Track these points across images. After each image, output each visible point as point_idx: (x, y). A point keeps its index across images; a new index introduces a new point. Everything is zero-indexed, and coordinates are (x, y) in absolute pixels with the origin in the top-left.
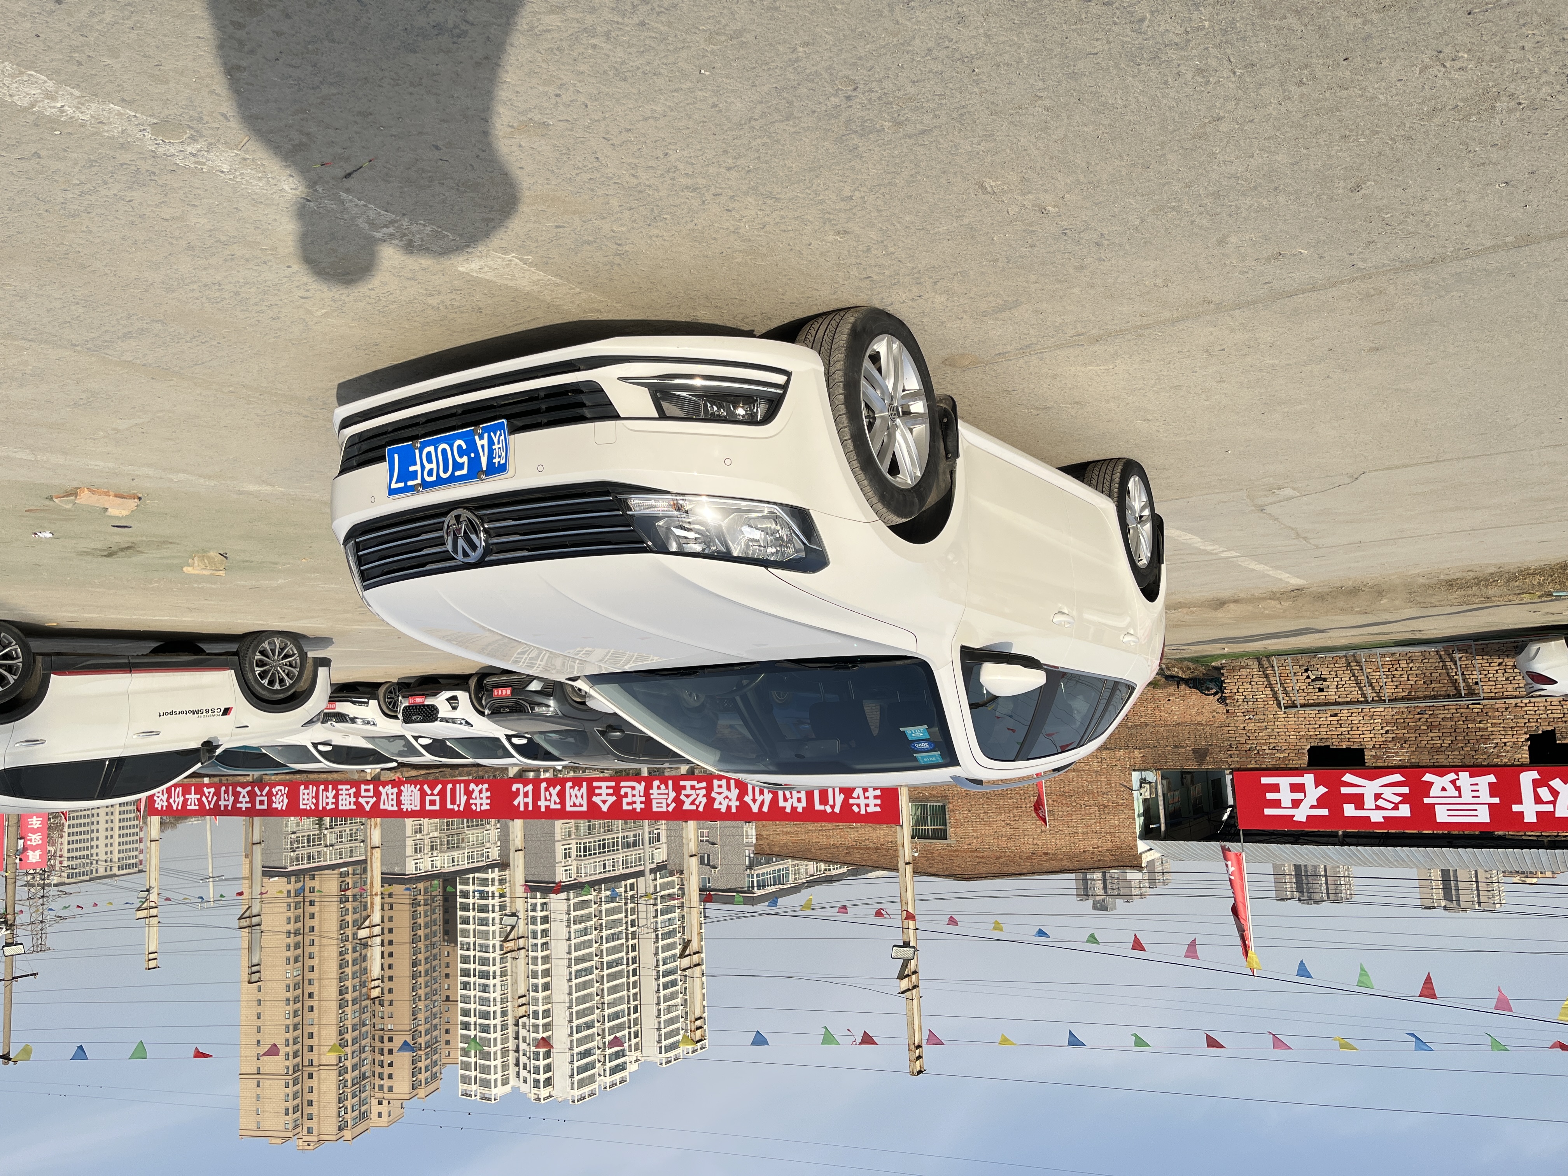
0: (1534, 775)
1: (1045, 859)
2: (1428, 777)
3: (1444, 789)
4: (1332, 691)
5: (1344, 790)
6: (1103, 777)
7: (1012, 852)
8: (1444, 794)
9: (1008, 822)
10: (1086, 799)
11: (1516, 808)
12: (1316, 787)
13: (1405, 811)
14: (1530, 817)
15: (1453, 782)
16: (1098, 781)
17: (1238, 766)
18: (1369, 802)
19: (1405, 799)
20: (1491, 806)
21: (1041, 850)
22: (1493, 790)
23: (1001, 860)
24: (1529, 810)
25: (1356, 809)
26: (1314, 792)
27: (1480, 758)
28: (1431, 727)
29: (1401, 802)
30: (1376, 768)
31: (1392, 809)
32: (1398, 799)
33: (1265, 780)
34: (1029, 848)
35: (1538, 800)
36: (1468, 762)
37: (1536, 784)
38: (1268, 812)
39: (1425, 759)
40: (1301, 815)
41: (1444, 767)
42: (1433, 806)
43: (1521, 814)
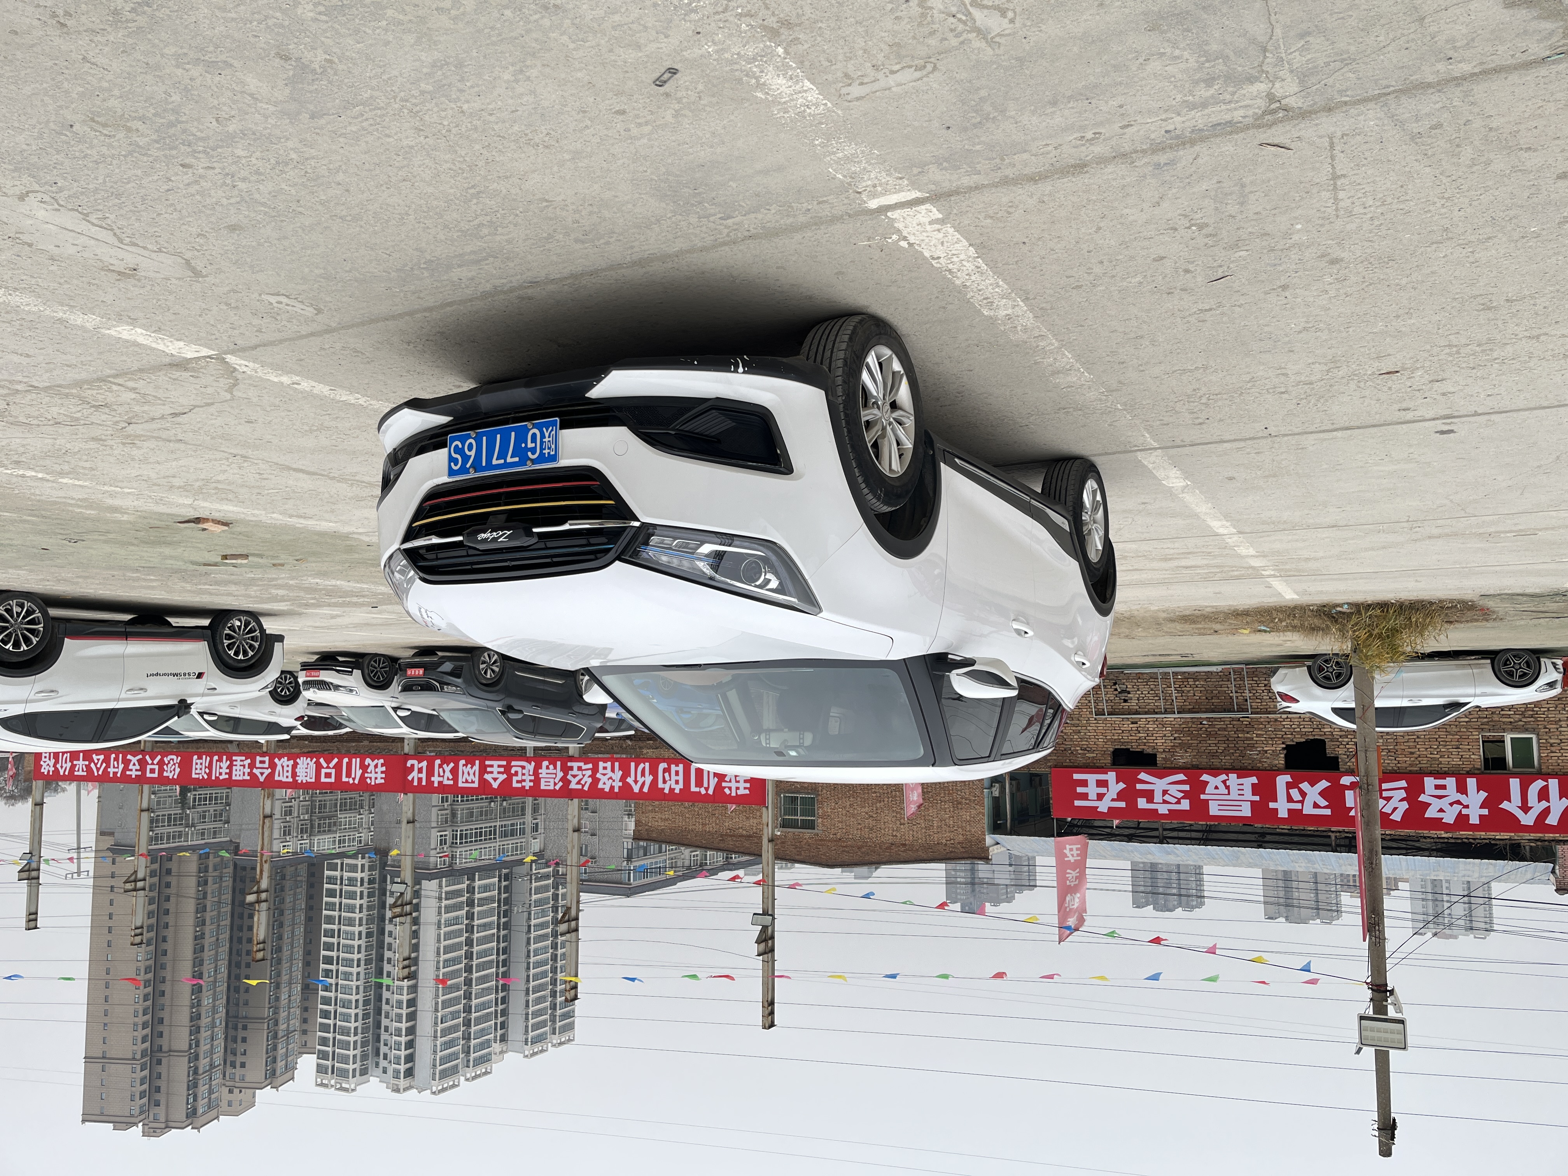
0: (1288, 778)
2: (1205, 777)
3: (1216, 788)
4: (1134, 702)
5: (1139, 786)
7: (873, 843)
8: (1216, 791)
11: (1272, 805)
12: (1117, 783)
13: (1185, 805)
14: (1283, 814)
15: (1224, 782)
18: (1158, 797)
19: (1186, 795)
20: (1252, 802)
21: (899, 842)
22: (1255, 789)
23: (863, 849)
24: (1282, 807)
25: (1148, 802)
26: (1115, 787)
27: (1246, 762)
28: (1209, 735)
29: (1183, 798)
30: (1164, 768)
31: (1176, 803)
32: (1180, 795)
33: (1076, 776)
35: (1290, 799)
36: (1237, 765)
37: (1289, 786)
38: (1077, 803)
39: (1204, 761)
40: (1103, 807)
41: (1218, 769)
42: (1207, 801)
43: (1276, 810)
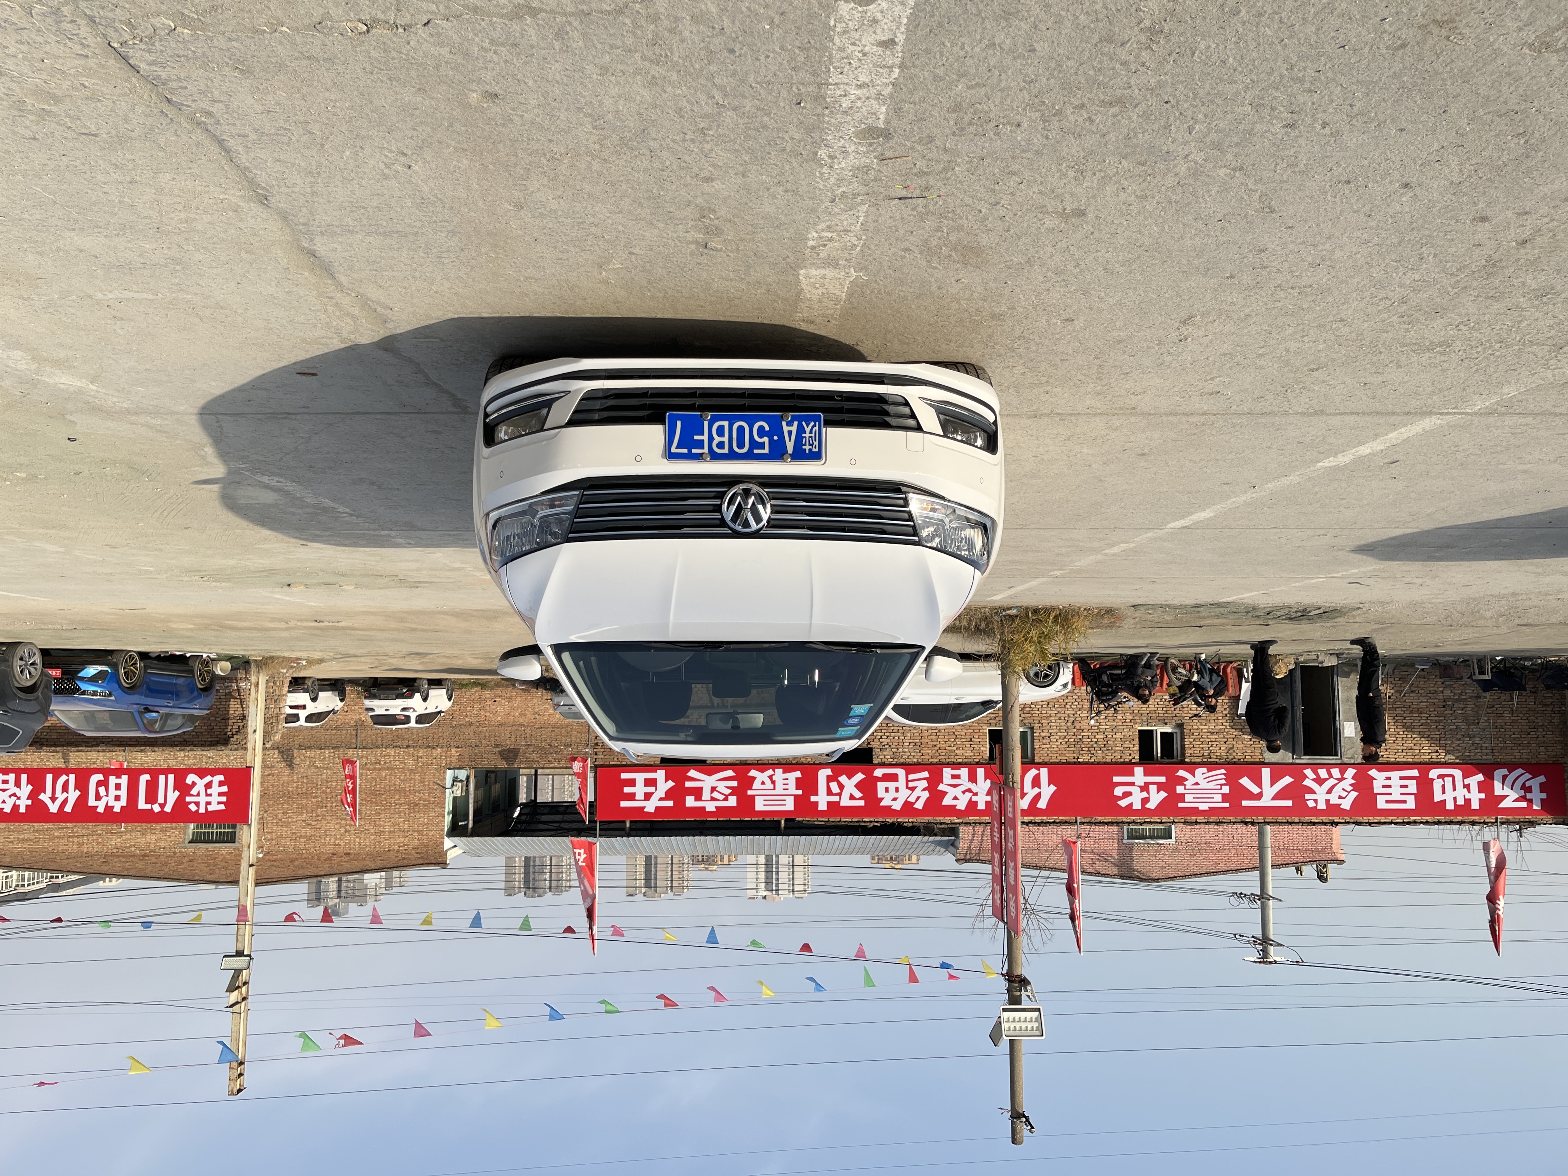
0: (829, 771)
1: (347, 859)
2: (753, 773)
3: (763, 783)
5: (688, 784)
6: (417, 776)
7: (310, 854)
8: (763, 787)
9: (310, 822)
10: (397, 797)
11: (813, 799)
12: (666, 781)
13: (733, 801)
14: (822, 807)
15: (771, 777)
16: (411, 779)
17: (602, 763)
18: (706, 795)
19: (734, 791)
20: (795, 796)
21: (341, 850)
22: (799, 783)
23: (296, 863)
24: (822, 800)
25: (696, 800)
26: (664, 785)
29: (730, 794)
31: (724, 800)
32: (729, 791)
33: (624, 776)
34: (330, 849)
35: (829, 792)
37: (830, 779)
38: (623, 804)
40: (650, 807)
42: (753, 797)
43: (816, 803)
